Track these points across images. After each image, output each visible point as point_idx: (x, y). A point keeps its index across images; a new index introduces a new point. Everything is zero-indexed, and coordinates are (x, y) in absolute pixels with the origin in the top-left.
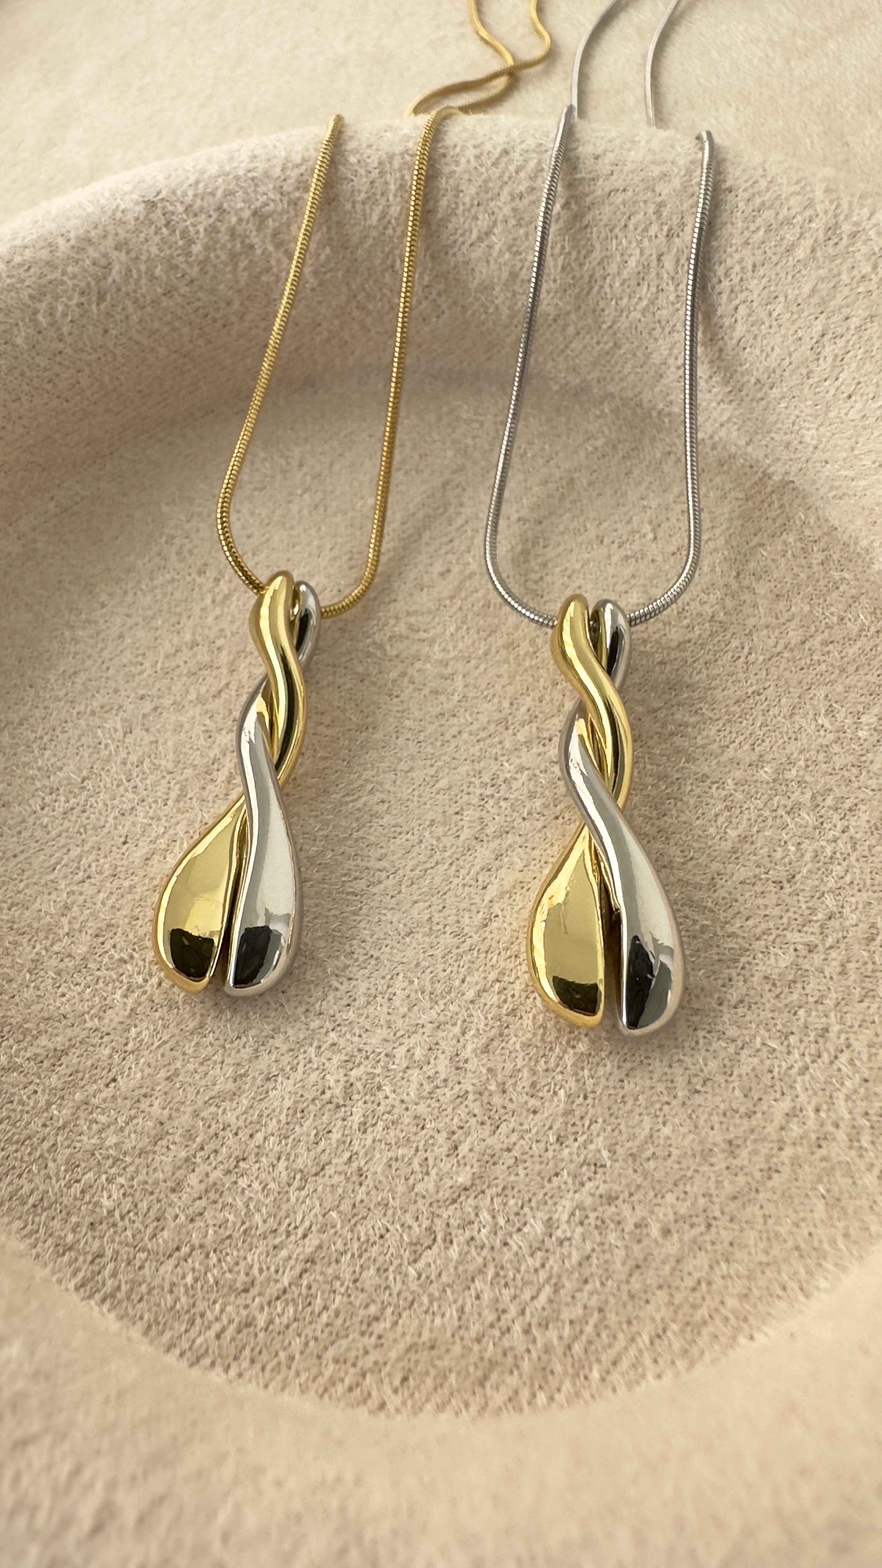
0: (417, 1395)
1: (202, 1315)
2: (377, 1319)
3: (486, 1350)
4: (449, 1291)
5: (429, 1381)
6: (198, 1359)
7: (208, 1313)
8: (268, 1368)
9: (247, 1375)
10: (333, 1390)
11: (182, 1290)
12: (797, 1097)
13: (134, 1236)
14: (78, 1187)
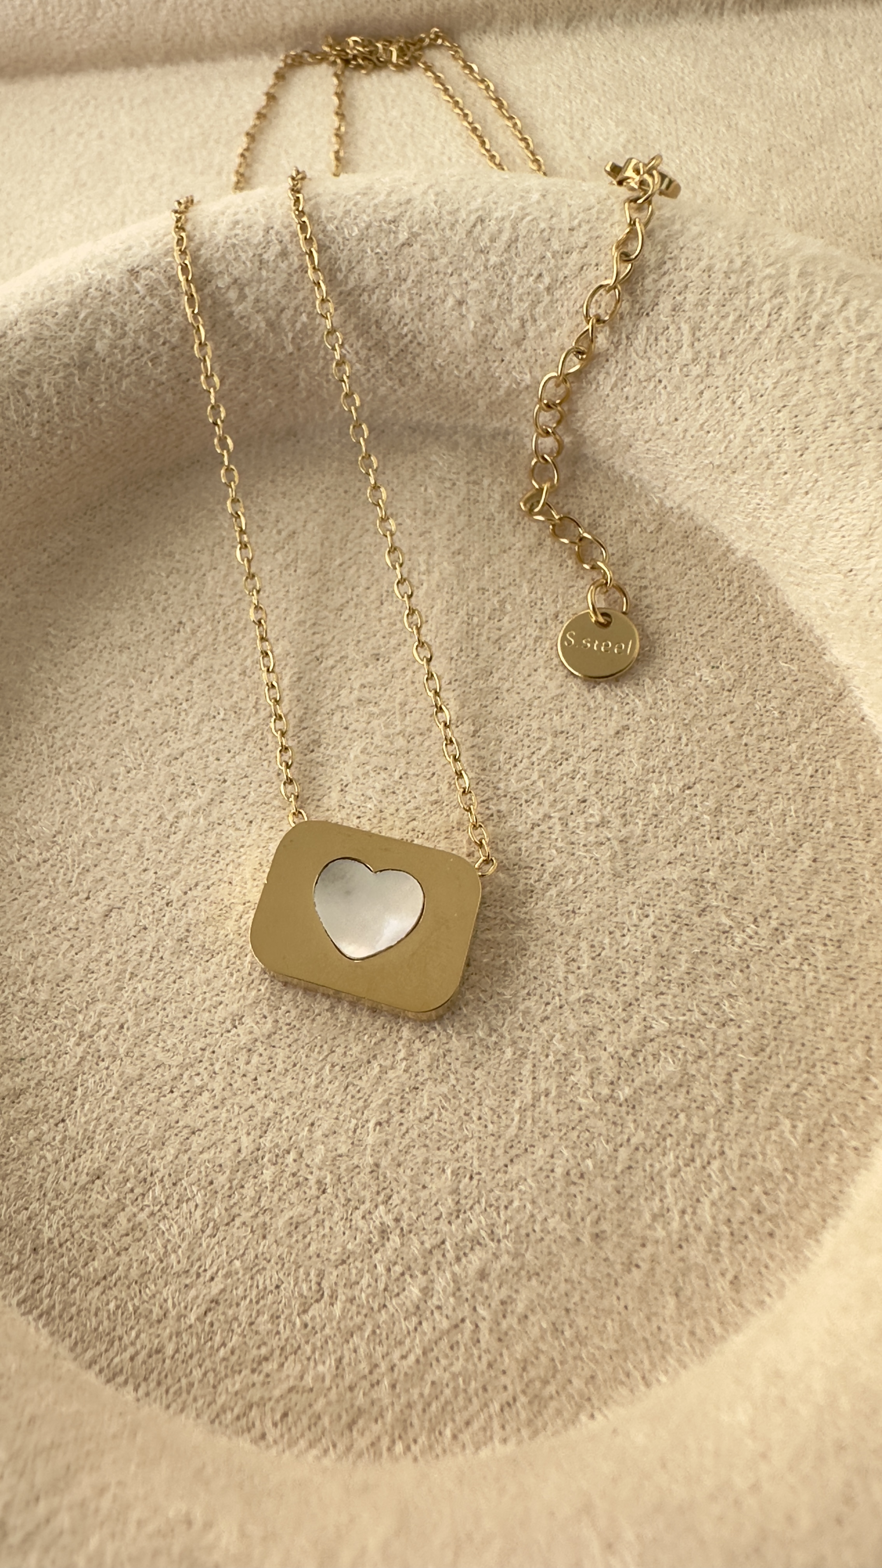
0: (293, 1430)
1: (120, 1339)
2: (266, 1359)
3: (356, 1398)
4: (330, 1343)
5: (305, 1420)
6: (115, 1375)
7: (125, 1337)
8: (172, 1391)
9: (153, 1395)
10: (223, 1417)
11: (105, 1315)
12: (666, 1197)
13: (69, 1262)
14: (25, 1214)
